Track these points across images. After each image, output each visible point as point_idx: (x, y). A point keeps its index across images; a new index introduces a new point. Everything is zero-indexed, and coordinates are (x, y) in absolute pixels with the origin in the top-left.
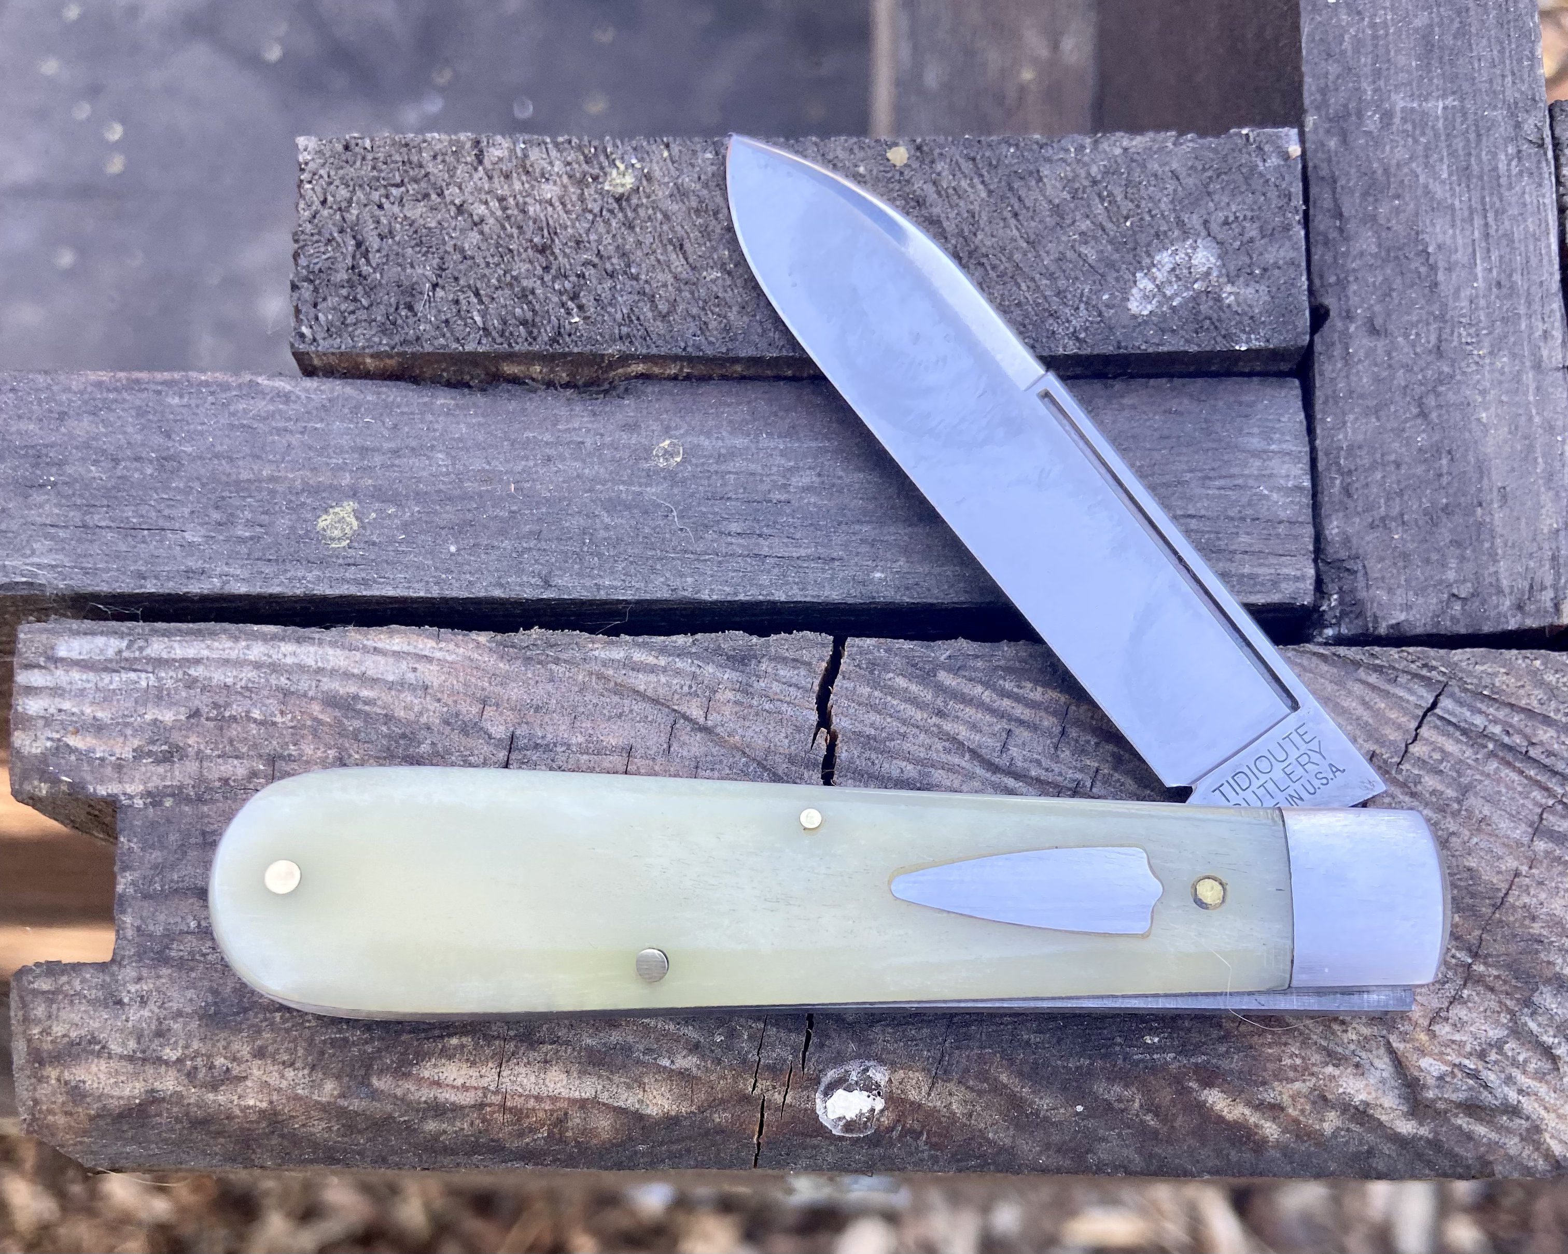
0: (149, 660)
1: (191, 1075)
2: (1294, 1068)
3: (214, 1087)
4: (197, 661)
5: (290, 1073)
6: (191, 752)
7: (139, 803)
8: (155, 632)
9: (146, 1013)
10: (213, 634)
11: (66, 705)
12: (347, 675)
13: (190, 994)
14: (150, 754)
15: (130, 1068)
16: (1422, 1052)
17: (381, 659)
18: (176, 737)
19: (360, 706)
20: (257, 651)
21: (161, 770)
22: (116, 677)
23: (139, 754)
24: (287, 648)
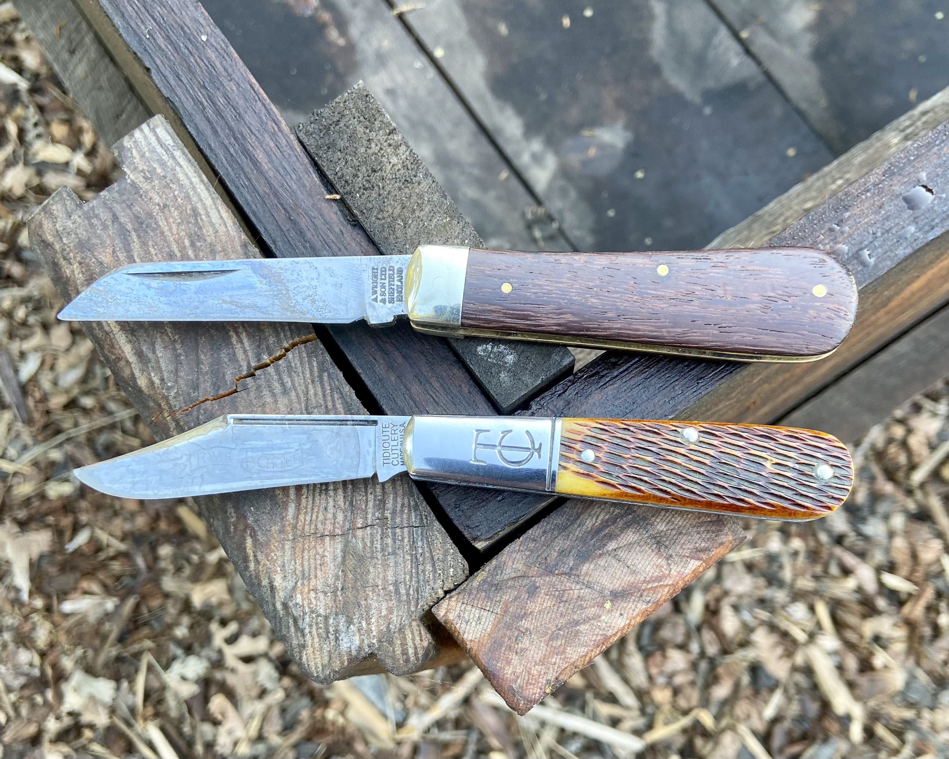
0: (172, 154)
1: (64, 250)
2: (272, 558)
3: (65, 259)
4: (181, 167)
5: (81, 275)
6: (153, 183)
7: (129, 181)
8: (182, 150)
9: (71, 226)
10: (192, 165)
11: (143, 143)
12: (205, 209)
13: (84, 233)
14: (145, 174)
15: (55, 233)
16: (301, 593)
17: (217, 214)
18: (154, 177)
19: (199, 218)
20: (196, 180)
21: (142, 180)
22: (161, 149)
23: (143, 171)
24: (202, 187)
